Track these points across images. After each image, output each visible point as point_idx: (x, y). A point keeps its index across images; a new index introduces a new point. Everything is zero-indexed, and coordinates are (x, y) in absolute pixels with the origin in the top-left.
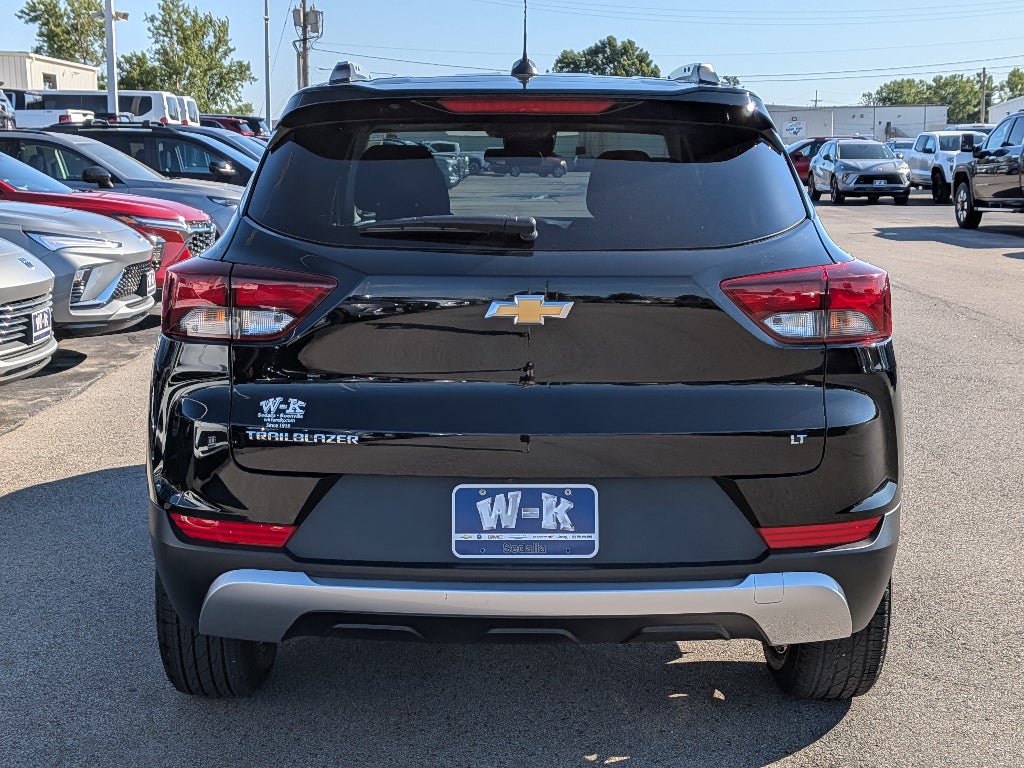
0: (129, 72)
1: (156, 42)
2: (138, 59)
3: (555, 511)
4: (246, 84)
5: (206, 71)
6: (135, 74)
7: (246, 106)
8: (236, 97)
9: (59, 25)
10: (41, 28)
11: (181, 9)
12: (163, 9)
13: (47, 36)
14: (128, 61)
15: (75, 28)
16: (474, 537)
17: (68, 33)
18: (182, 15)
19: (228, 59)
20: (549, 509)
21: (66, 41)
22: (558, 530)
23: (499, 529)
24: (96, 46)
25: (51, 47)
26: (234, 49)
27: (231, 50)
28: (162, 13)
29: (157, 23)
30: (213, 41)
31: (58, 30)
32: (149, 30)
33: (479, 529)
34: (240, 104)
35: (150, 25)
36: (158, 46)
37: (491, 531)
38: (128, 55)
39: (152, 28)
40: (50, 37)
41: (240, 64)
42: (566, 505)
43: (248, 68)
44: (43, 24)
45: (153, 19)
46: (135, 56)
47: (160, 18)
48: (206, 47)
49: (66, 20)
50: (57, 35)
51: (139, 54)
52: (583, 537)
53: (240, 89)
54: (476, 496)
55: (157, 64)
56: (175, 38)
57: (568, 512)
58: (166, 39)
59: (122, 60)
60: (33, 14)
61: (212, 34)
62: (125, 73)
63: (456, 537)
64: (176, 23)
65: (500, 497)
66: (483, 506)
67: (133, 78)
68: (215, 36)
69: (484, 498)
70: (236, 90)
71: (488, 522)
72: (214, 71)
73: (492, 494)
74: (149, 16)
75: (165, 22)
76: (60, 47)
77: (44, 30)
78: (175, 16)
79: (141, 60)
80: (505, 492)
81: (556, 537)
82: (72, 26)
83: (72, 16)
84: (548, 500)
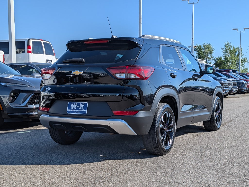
0: (217, 61)
1: (224, 54)
2: (220, 58)
3: (82, 106)
4: (246, 63)
5: (236, 60)
6: (218, 62)
7: (246, 69)
8: (243, 67)
9: (201, 51)
10: (197, 52)
11: (230, 46)
12: (226, 46)
13: (198, 54)
14: (217, 59)
15: (205, 52)
16: (70, 110)
17: (203, 53)
18: (230, 47)
19: (242, 57)
20: (81, 106)
21: (203, 55)
22: (81, 110)
23: (74, 109)
24: (209, 56)
25: (199, 56)
26: (243, 55)
27: (242, 55)
28: (225, 47)
29: (224, 50)
30: (238, 53)
31: (201, 52)
32: (222, 51)
33: (71, 109)
34: (244, 68)
35: (222, 50)
36: (224, 55)
37: (73, 109)
38: (217, 57)
39: (223, 51)
40: (199, 54)
41: (245, 58)
42: (83, 105)
43: (246, 59)
44: (197, 51)
45: (223, 49)
46: (219, 57)
47: (225, 48)
48: (236, 55)
49: (203, 50)
50: (201, 53)
51: (220, 57)
52: (84, 111)
53: (244, 64)
54: (71, 104)
55: (224, 59)
56: (228, 53)
57: (83, 107)
58: (226, 53)
59: (216, 59)
60: (195, 49)
61: (238, 51)
62: (216, 62)
63: (68, 110)
64: (229, 49)
65: (74, 104)
66: (72, 105)
67: (218, 63)
68: (239, 52)
69: (72, 104)
70: (243, 65)
71: (72, 108)
72: (238, 61)
73: (73, 103)
74: (222, 48)
75: (226, 50)
76: (201, 56)
77: (198, 52)
78: (228, 48)
79: (220, 59)
80: (75, 103)
81: (81, 111)
82: (204, 51)
83: (204, 49)
84: (81, 105)
